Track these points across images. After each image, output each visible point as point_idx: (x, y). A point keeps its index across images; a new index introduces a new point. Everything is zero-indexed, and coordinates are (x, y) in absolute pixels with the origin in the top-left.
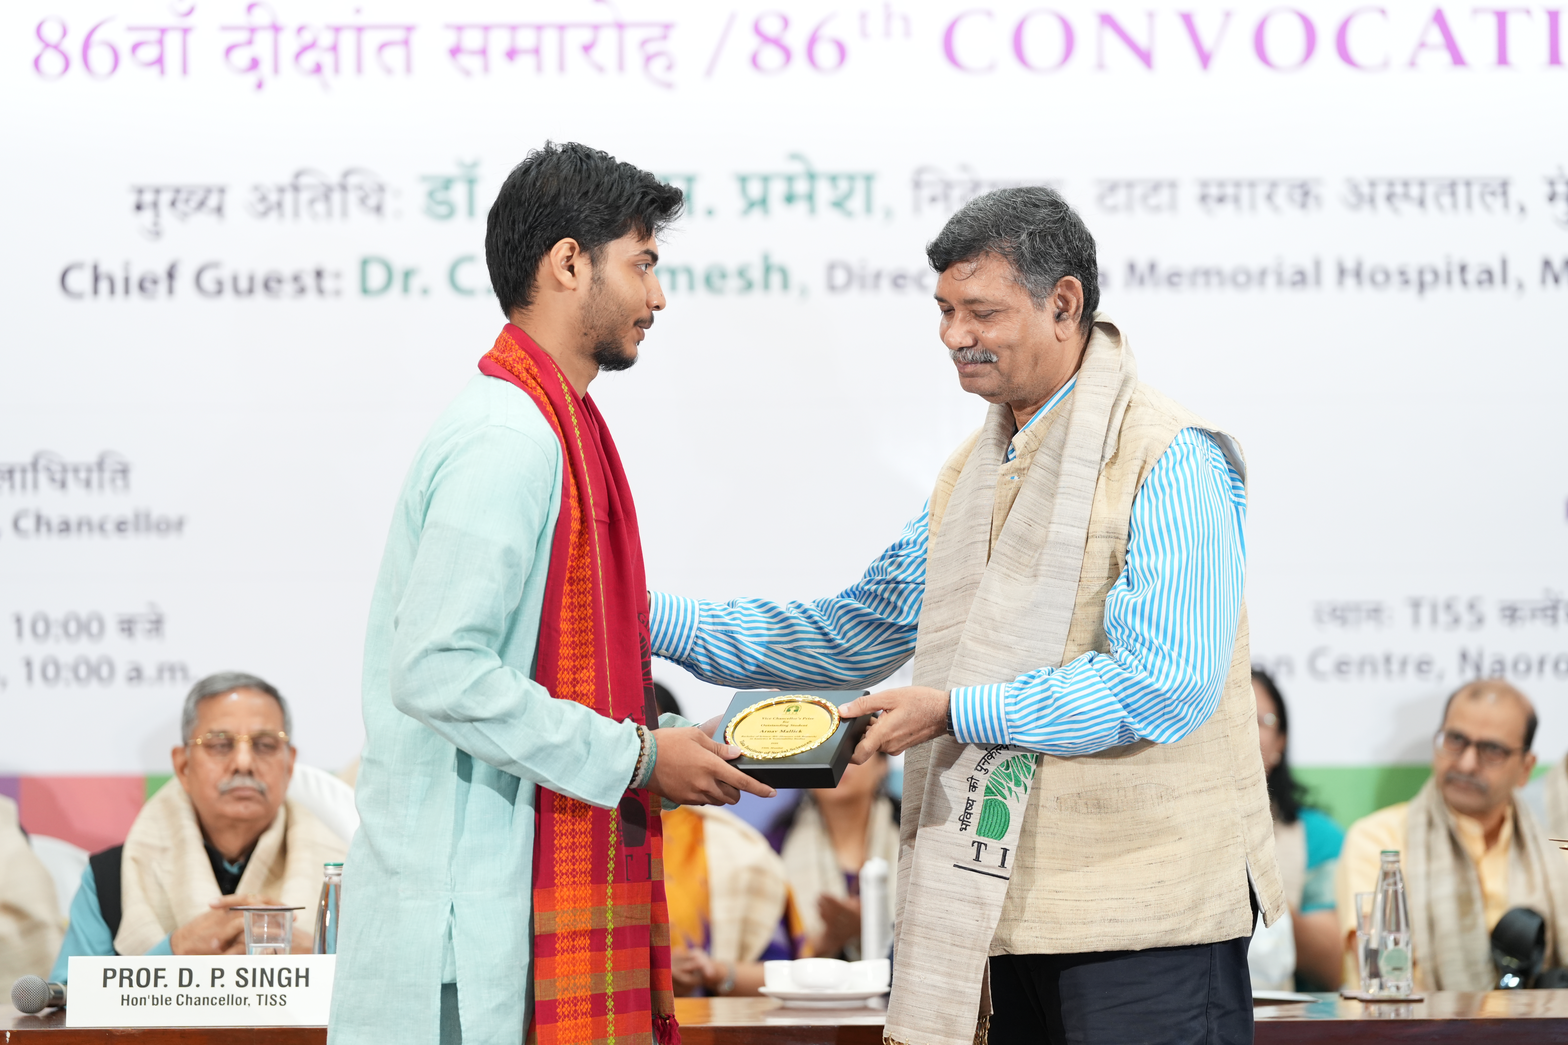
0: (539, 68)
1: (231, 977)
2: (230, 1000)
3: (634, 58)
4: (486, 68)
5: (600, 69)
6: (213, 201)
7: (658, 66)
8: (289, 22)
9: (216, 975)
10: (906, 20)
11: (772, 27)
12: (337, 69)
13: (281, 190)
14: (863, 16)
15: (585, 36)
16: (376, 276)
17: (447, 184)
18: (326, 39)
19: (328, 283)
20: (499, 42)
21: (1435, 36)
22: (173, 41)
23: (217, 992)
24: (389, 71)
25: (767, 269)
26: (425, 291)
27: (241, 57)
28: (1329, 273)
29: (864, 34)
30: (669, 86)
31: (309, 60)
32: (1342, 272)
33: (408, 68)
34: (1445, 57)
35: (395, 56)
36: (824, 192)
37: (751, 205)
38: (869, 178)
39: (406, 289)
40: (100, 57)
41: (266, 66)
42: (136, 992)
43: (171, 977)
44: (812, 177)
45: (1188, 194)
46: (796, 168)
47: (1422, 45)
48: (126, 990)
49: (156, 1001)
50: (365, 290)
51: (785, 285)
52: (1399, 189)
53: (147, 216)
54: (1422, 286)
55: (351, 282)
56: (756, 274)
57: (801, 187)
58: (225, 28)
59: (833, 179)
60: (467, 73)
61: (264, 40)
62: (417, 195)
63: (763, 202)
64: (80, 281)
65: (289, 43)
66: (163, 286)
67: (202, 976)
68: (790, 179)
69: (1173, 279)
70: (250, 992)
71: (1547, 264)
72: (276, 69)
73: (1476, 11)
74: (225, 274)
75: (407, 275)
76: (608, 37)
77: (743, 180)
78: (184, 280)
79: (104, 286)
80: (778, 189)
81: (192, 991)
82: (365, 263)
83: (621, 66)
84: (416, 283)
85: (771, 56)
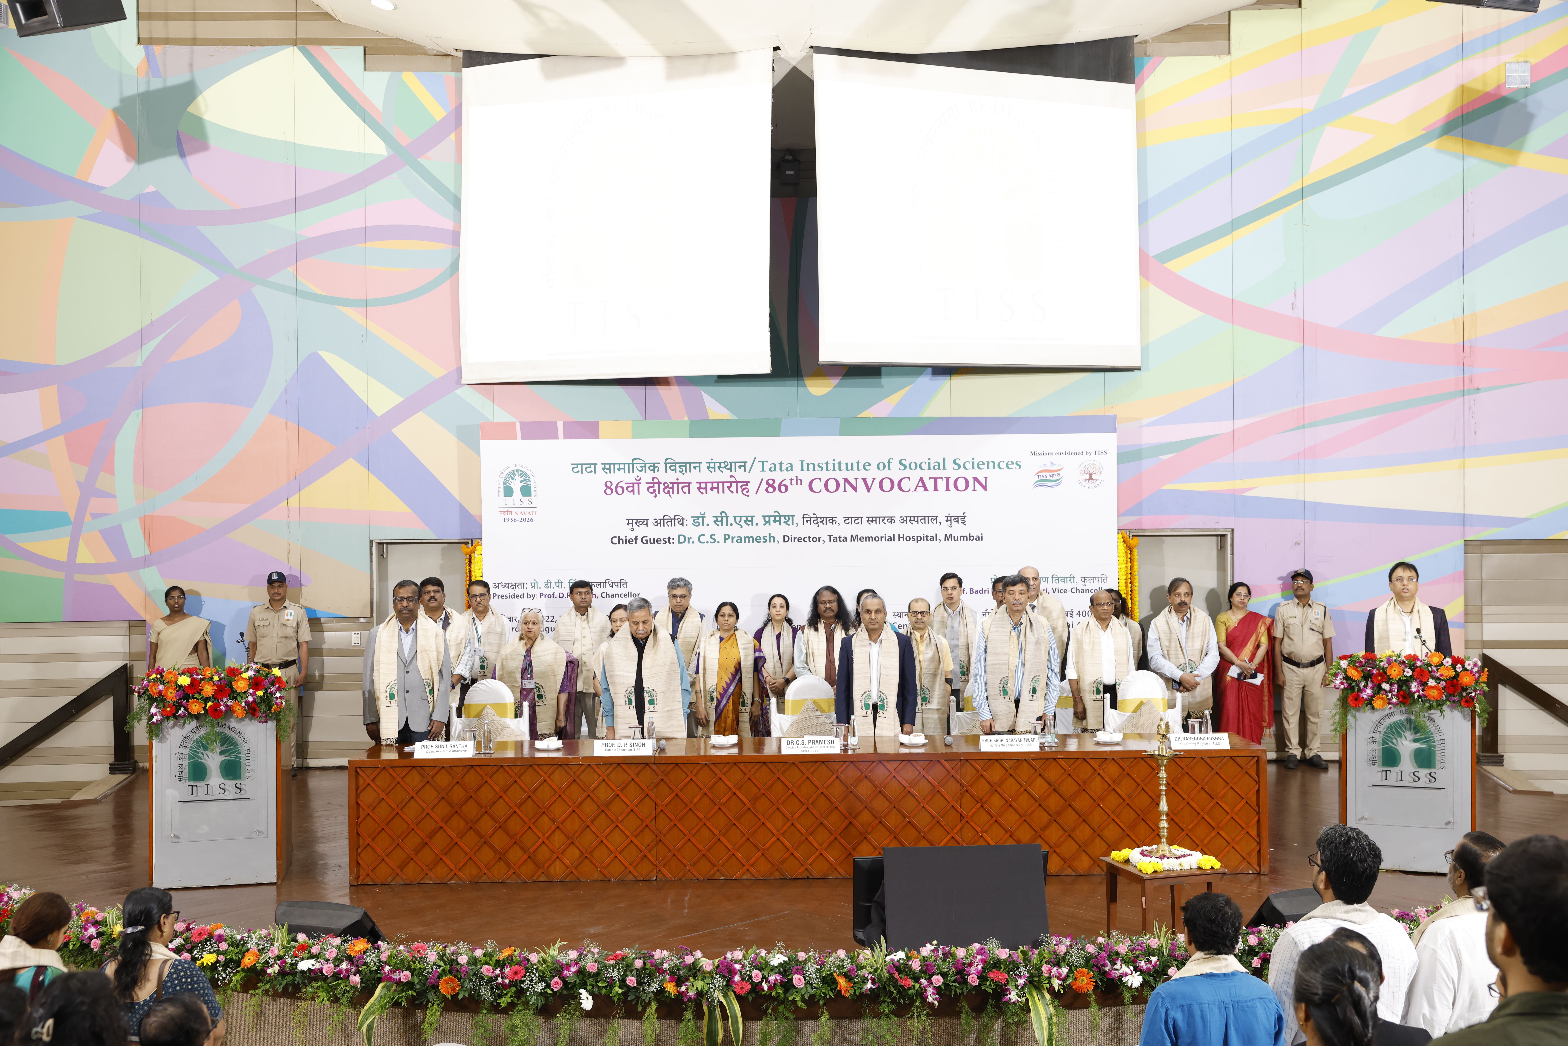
0: (718, 492)
1: (629, 745)
2: (628, 750)
3: (740, 490)
4: (706, 493)
5: (733, 492)
6: (645, 523)
7: (745, 492)
8: (662, 481)
9: (625, 744)
10: (801, 480)
11: (771, 482)
12: (673, 493)
13: (660, 519)
14: (791, 480)
15: (729, 484)
16: (682, 539)
17: (698, 518)
18: (670, 486)
19: (671, 541)
20: (709, 486)
21: (920, 484)
22: (636, 486)
23: (626, 748)
24: (685, 493)
25: (770, 537)
26: (693, 542)
27: (651, 490)
28: (897, 538)
29: (791, 484)
30: (748, 496)
31: (666, 491)
32: (899, 538)
33: (689, 493)
34: (922, 489)
35: (686, 489)
36: (783, 519)
37: (766, 522)
38: (793, 516)
39: (689, 542)
40: (620, 490)
41: (657, 492)
42: (608, 748)
43: (616, 745)
44: (780, 516)
45: (865, 520)
46: (777, 514)
47: (917, 486)
48: (606, 748)
49: (613, 750)
50: (679, 542)
51: (774, 541)
52: (912, 519)
53: (631, 525)
54: (917, 540)
55: (676, 541)
56: (767, 538)
57: (777, 518)
58: (647, 483)
59: (785, 517)
60: (703, 493)
61: (656, 486)
62: (691, 521)
63: (769, 522)
64: (615, 540)
65: (662, 487)
66: (634, 542)
67: (622, 745)
68: (775, 517)
69: (861, 539)
70: (633, 748)
71: (946, 535)
72: (659, 493)
73: (930, 478)
74: (648, 539)
75: (689, 539)
76: (734, 485)
77: (764, 517)
78: (639, 541)
79: (621, 541)
80: (772, 519)
81: (620, 748)
82: (679, 536)
83: (737, 492)
84: (691, 541)
85: (770, 489)
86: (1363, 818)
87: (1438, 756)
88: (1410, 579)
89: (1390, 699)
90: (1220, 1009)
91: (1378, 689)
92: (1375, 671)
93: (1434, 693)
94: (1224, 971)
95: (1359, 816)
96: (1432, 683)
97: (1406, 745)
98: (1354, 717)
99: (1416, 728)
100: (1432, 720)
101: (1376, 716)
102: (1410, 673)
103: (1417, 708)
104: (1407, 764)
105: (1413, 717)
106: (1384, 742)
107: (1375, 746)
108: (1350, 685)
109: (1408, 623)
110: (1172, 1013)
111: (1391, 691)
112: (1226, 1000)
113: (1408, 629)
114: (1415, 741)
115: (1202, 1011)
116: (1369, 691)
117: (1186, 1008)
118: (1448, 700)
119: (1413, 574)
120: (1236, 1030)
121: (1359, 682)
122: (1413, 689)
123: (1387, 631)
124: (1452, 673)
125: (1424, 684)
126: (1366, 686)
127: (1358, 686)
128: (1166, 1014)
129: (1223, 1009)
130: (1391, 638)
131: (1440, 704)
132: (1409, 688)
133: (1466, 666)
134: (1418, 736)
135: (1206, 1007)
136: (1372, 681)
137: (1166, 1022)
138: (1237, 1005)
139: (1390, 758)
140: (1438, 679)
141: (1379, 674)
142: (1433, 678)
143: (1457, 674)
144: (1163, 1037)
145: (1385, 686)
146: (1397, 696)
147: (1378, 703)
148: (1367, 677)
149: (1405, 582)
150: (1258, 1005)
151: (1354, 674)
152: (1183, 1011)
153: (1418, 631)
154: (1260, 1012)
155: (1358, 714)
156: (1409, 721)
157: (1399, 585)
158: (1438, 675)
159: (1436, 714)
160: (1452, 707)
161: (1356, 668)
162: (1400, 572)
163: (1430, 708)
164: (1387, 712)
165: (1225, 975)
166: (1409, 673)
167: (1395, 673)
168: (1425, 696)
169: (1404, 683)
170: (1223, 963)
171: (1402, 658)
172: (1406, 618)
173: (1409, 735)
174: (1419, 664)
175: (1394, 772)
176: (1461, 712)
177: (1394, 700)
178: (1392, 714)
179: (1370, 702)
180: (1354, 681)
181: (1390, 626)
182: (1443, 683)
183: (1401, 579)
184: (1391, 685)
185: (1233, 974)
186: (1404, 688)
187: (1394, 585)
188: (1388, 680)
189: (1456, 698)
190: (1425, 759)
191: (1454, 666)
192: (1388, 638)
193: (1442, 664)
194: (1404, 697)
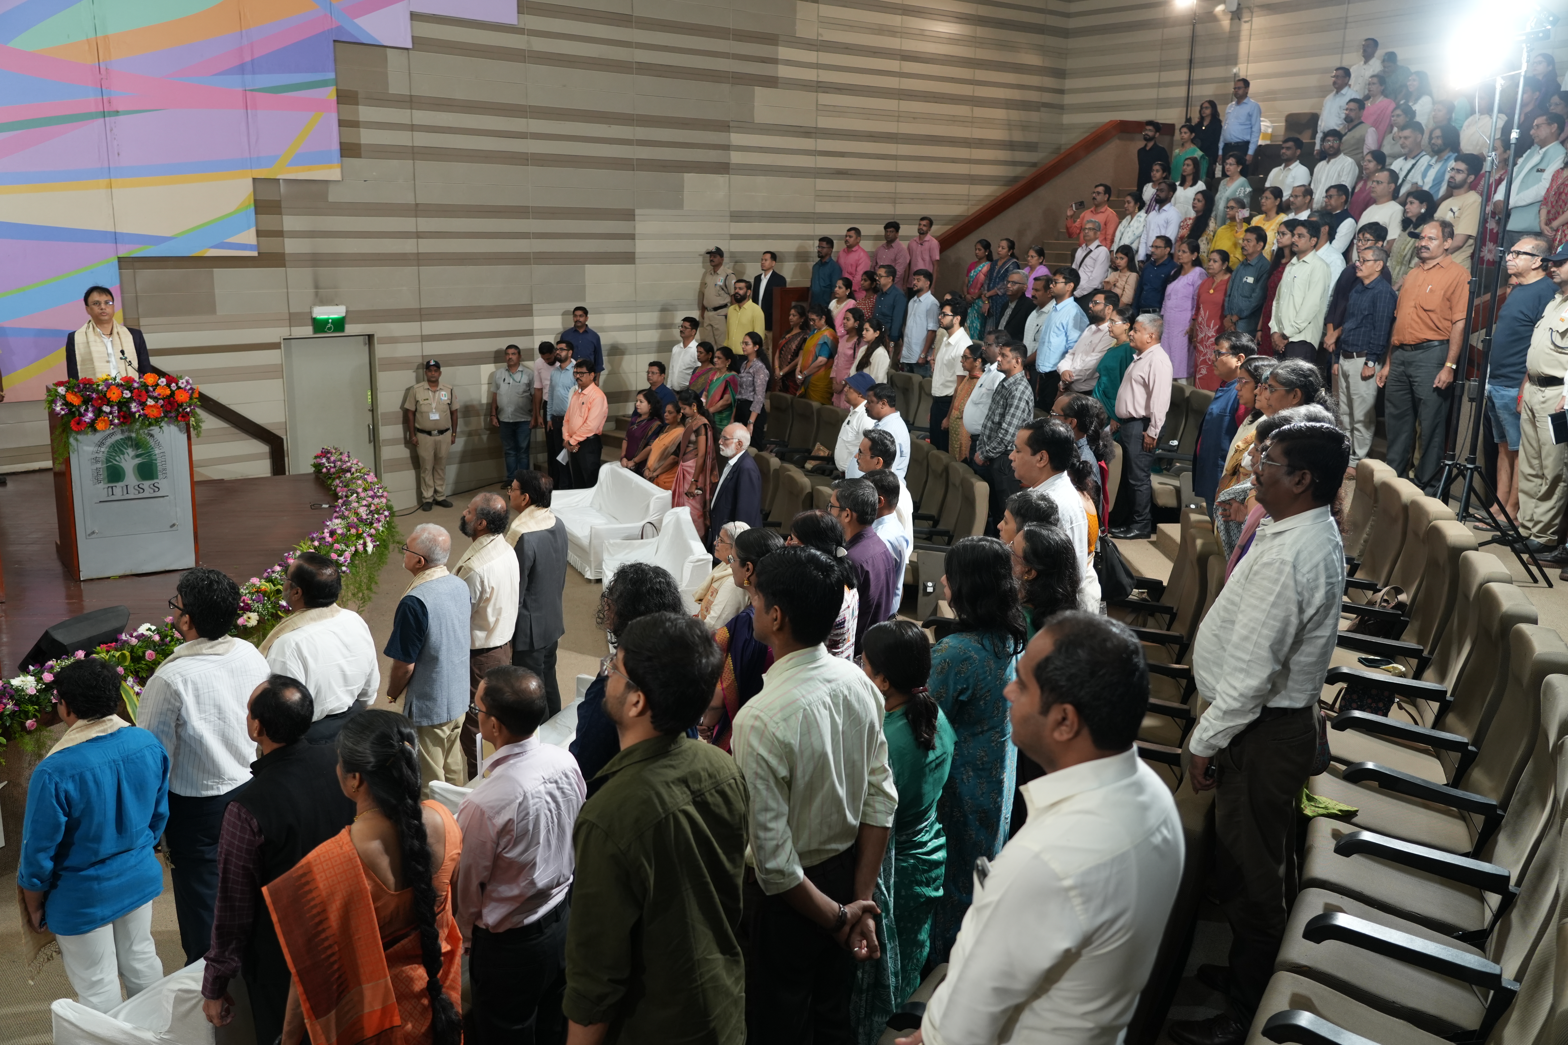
86: (93, 533)
87: (160, 468)
88: (106, 303)
89: (111, 421)
90: (111, 768)
91: (99, 412)
92: (94, 395)
93: (154, 412)
94: (110, 732)
95: (89, 532)
96: (150, 402)
97: (129, 462)
98: (77, 440)
99: (137, 445)
100: (152, 436)
101: (98, 437)
102: (129, 395)
103: (137, 425)
104: (131, 478)
105: (134, 435)
106: (108, 461)
107: (99, 465)
108: (70, 410)
109: (109, 345)
110: (63, 786)
111: (111, 413)
112: (116, 758)
113: (110, 350)
114: (138, 456)
115: (94, 776)
116: (90, 415)
117: (77, 778)
118: (165, 416)
119: (109, 298)
120: (128, 782)
121: (79, 407)
122: (134, 410)
123: (90, 353)
124: (168, 392)
125: (143, 404)
126: (86, 410)
127: (78, 410)
128: (56, 789)
129: (114, 768)
130: (95, 360)
131: (157, 421)
132: (129, 408)
133: (180, 384)
134: (140, 451)
135: (98, 771)
136: (92, 405)
137: (57, 796)
138: (127, 760)
139: (115, 475)
140: (156, 399)
141: (99, 398)
142: (152, 397)
143: (173, 393)
144: (55, 811)
145: (107, 409)
146: (119, 417)
147: (100, 426)
148: (86, 401)
149: (103, 306)
150: (147, 753)
151: (74, 399)
152: (74, 781)
153: (122, 352)
154: (150, 760)
155: (79, 437)
156: (130, 438)
157: (96, 309)
158: (156, 394)
159: (155, 430)
160: (169, 423)
161: (75, 394)
162: (95, 297)
163: (150, 424)
164: (108, 432)
165: (111, 734)
166: (127, 394)
167: (114, 395)
168: (145, 415)
169: (123, 405)
170: (109, 724)
171: (118, 380)
172: (107, 340)
173: (131, 452)
174: (136, 385)
175: (118, 488)
176: (178, 426)
177: (116, 421)
178: (113, 434)
179: (92, 426)
180: (74, 406)
181: (93, 349)
182: (161, 402)
183: (98, 303)
184: (112, 407)
185: (120, 731)
186: (124, 409)
187: (92, 309)
188: (109, 403)
189: (173, 414)
190: (147, 471)
191: (168, 385)
192: (91, 360)
193: (157, 385)
194: (124, 417)
